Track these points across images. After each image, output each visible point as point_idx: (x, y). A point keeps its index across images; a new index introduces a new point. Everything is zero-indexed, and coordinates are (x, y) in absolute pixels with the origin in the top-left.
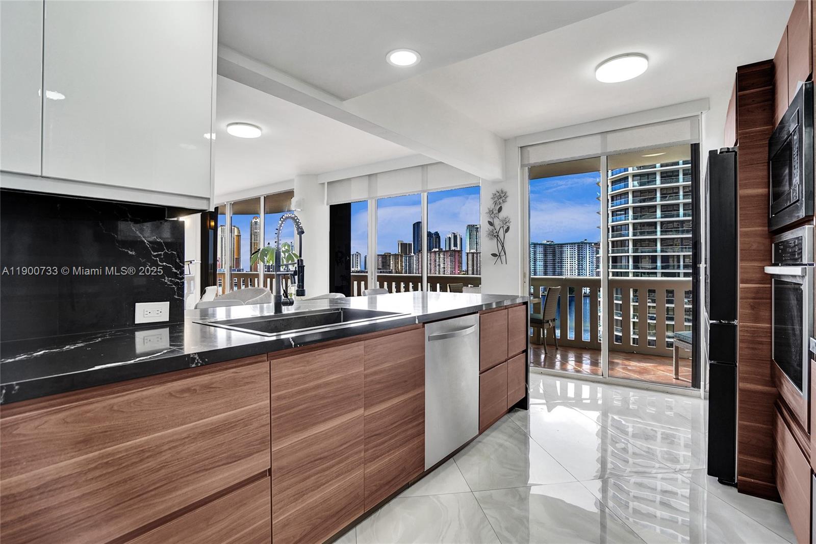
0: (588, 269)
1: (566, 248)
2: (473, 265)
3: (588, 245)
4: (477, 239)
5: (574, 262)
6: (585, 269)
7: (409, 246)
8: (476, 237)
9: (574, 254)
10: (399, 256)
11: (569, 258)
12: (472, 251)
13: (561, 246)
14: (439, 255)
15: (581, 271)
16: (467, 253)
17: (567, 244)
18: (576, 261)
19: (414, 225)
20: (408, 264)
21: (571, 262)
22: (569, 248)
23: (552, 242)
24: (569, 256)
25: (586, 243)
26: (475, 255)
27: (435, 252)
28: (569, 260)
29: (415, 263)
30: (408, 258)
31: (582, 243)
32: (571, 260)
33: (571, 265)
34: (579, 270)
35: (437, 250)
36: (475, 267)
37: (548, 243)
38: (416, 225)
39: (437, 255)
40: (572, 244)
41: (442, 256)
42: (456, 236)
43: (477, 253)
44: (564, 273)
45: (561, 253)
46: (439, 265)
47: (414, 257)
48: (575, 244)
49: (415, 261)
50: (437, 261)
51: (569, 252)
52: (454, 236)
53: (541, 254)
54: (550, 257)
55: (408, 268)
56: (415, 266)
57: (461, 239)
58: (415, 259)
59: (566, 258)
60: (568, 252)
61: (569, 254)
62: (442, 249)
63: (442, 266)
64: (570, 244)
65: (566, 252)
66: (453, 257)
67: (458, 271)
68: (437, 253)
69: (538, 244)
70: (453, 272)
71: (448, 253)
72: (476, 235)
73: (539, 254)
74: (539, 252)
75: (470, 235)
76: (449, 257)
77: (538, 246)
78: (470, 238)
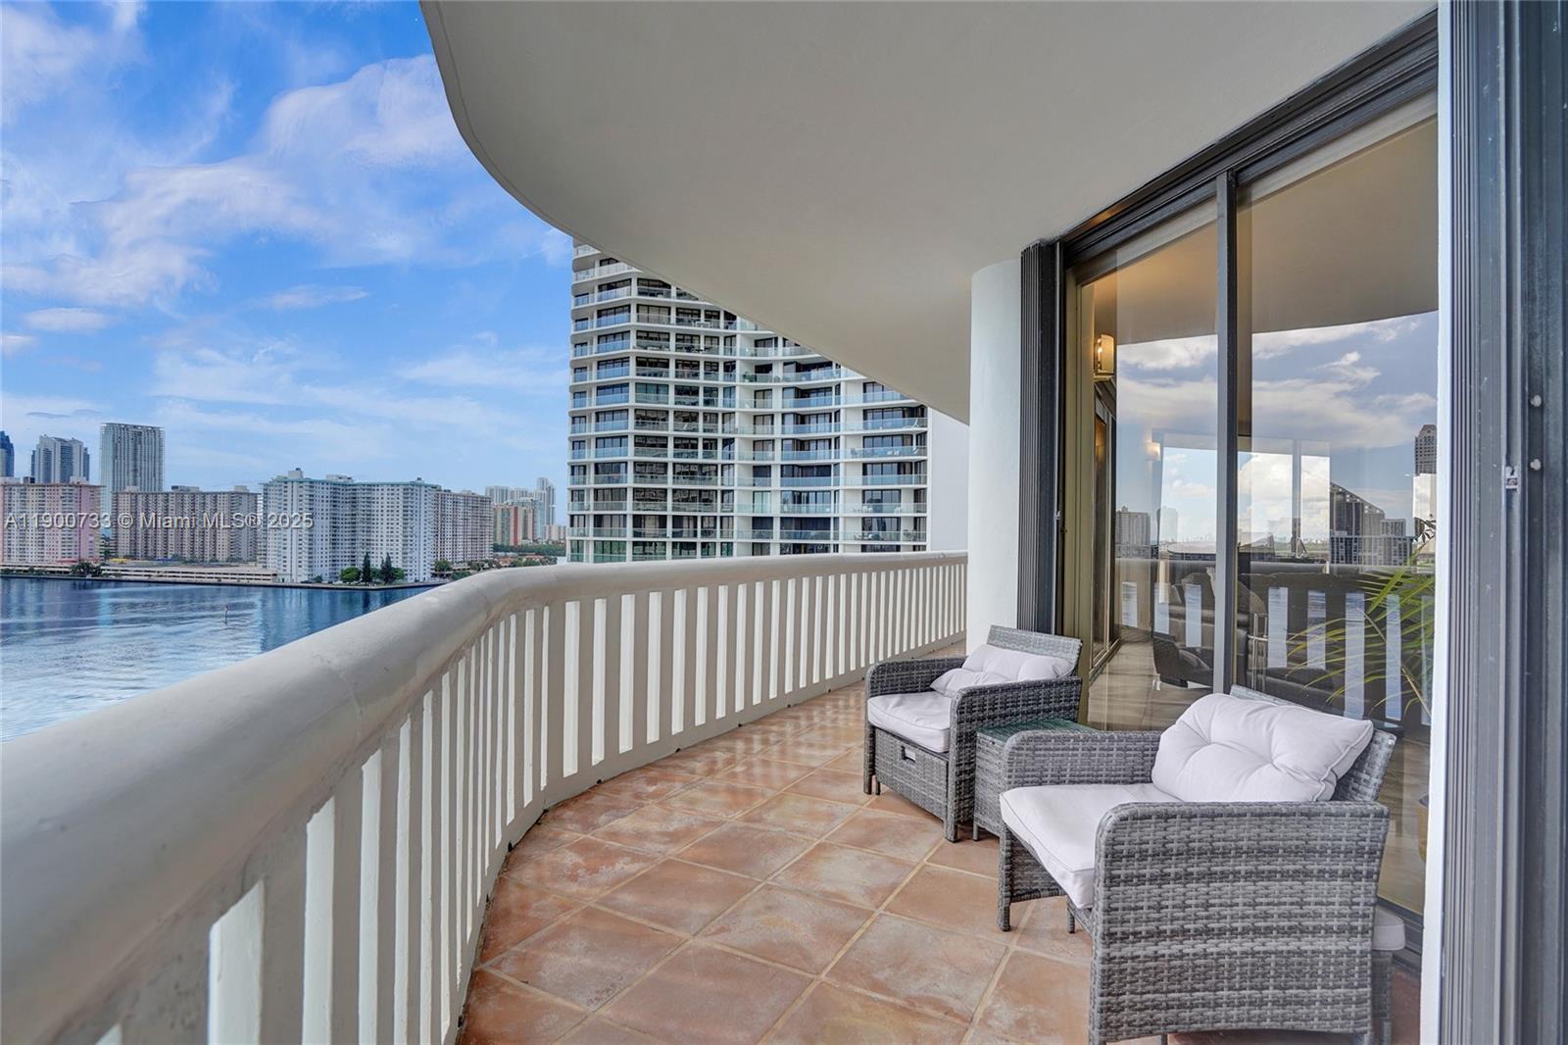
0: (422, 535)
1: (380, 492)
3: (423, 489)
4: (135, 459)
5: (395, 522)
6: (418, 535)
8: (135, 454)
9: (395, 505)
11: (385, 513)
12: (131, 489)
13: (370, 487)
14: (23, 494)
15: (409, 538)
17: (383, 484)
18: (401, 519)
21: (390, 522)
22: (386, 492)
23: (349, 478)
24: (385, 509)
25: (420, 486)
26: (140, 499)
28: (385, 517)
31: (413, 484)
32: (390, 517)
33: (390, 526)
34: (406, 536)
35: (16, 480)
37: (341, 481)
39: (16, 496)
40: (392, 485)
42: (70, 448)
43: (147, 495)
44: (375, 543)
45: (370, 501)
48: (398, 485)
51: (385, 501)
52: (62, 448)
53: (325, 503)
54: (345, 509)
57: (87, 457)
59: (380, 513)
60: (382, 501)
61: (385, 504)
64: (388, 485)
65: (380, 501)
66: (73, 503)
67: (91, 538)
68: (16, 488)
69: (319, 482)
70: (73, 540)
71: (56, 488)
72: (136, 449)
73: (321, 503)
74: (321, 499)
75: (115, 449)
76: (61, 502)
77: (317, 485)
78: (115, 457)
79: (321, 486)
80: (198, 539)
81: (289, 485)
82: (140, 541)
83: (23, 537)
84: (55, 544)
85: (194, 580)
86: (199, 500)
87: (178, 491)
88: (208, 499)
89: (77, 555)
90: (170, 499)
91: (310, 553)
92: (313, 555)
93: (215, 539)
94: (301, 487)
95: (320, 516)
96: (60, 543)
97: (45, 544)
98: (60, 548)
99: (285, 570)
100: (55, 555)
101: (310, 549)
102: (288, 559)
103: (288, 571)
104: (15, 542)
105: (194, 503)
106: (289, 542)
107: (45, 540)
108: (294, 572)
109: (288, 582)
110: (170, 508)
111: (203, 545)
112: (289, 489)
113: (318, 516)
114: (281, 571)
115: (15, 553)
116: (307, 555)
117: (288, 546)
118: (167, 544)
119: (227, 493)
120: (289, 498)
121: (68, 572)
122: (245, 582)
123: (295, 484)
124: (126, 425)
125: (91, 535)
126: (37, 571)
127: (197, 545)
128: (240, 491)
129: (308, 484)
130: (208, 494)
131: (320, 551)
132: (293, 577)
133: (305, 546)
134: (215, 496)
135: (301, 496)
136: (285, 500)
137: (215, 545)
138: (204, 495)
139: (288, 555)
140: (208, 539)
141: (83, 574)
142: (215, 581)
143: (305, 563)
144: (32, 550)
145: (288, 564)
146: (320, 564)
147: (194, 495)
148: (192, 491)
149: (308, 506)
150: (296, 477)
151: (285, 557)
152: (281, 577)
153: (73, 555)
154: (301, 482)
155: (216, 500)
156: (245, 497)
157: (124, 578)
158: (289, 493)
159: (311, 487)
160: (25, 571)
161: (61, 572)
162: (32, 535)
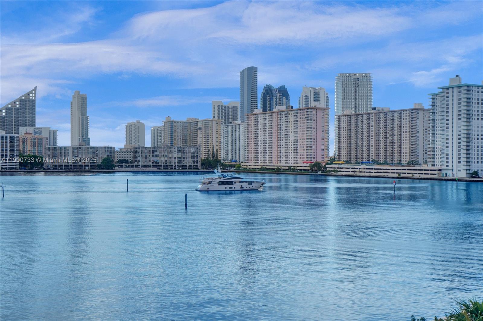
2: (349, 138)
4: (355, 99)
7: (233, 111)
8: (355, 95)
10: (215, 123)
12: (347, 112)
14: (287, 118)
16: (339, 116)
19: (242, 73)
20: (230, 139)
26: (353, 119)
27: (279, 112)
29: (242, 138)
30: (230, 130)
35: (283, 108)
36: (353, 142)
38: (246, 73)
39: (284, 118)
41: (291, 118)
42: (319, 94)
43: (357, 116)
46: (287, 136)
47: (242, 127)
49: (242, 135)
50: (283, 128)
52: (315, 94)
55: (230, 147)
56: (242, 142)
58: (242, 130)
62: (292, 107)
63: (292, 137)
66: (312, 121)
67: (323, 147)
68: (283, 113)
69: (475, 86)
70: (313, 148)
71: (303, 111)
72: (356, 91)
73: (477, 105)
74: (477, 101)
75: (344, 92)
76: (306, 121)
77: (474, 89)
78: (344, 98)
79: (477, 90)
80: (389, 148)
81: (450, 90)
82: (353, 151)
83: (287, 148)
84: (303, 151)
85: (382, 175)
86: (389, 117)
87: (376, 111)
88: (396, 115)
89: (315, 159)
90: (371, 117)
91: (467, 150)
92: (470, 152)
93: (401, 148)
94: (460, 92)
95: (476, 117)
96: (305, 151)
97: (298, 151)
98: (306, 154)
99: (447, 166)
100: (303, 159)
101: (467, 146)
102: (450, 157)
103: (450, 167)
104: (283, 150)
105: (386, 120)
106: (450, 141)
107: (298, 149)
108: (455, 167)
109: (450, 176)
110: (371, 125)
111: (392, 153)
112: (450, 95)
113: (474, 117)
114: (444, 167)
115: (284, 158)
116: (465, 152)
117: (450, 145)
118: (369, 153)
119: (409, 110)
120: (450, 103)
121: (308, 170)
122: (417, 176)
123: (455, 89)
124: (350, 74)
125: (323, 145)
126: (293, 169)
127: (389, 153)
128: (417, 107)
129: (466, 88)
130: (395, 112)
131: (476, 149)
132: (454, 172)
133: (464, 144)
134: (400, 112)
135: (460, 99)
136: (448, 105)
137: (400, 153)
138: (393, 112)
139: (450, 153)
140: (396, 148)
141: (316, 171)
142: (396, 175)
143: (463, 160)
144: (292, 156)
145: (450, 160)
146: (476, 160)
147: (386, 113)
148: (386, 110)
149: (465, 108)
150: (457, 83)
151: (447, 155)
152: (444, 172)
153: (312, 159)
154: (460, 87)
155: (401, 116)
156: (421, 113)
157: (339, 173)
158: (450, 99)
159: (468, 90)
160: (287, 169)
161: (305, 170)
162: (291, 144)
